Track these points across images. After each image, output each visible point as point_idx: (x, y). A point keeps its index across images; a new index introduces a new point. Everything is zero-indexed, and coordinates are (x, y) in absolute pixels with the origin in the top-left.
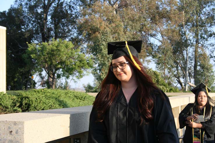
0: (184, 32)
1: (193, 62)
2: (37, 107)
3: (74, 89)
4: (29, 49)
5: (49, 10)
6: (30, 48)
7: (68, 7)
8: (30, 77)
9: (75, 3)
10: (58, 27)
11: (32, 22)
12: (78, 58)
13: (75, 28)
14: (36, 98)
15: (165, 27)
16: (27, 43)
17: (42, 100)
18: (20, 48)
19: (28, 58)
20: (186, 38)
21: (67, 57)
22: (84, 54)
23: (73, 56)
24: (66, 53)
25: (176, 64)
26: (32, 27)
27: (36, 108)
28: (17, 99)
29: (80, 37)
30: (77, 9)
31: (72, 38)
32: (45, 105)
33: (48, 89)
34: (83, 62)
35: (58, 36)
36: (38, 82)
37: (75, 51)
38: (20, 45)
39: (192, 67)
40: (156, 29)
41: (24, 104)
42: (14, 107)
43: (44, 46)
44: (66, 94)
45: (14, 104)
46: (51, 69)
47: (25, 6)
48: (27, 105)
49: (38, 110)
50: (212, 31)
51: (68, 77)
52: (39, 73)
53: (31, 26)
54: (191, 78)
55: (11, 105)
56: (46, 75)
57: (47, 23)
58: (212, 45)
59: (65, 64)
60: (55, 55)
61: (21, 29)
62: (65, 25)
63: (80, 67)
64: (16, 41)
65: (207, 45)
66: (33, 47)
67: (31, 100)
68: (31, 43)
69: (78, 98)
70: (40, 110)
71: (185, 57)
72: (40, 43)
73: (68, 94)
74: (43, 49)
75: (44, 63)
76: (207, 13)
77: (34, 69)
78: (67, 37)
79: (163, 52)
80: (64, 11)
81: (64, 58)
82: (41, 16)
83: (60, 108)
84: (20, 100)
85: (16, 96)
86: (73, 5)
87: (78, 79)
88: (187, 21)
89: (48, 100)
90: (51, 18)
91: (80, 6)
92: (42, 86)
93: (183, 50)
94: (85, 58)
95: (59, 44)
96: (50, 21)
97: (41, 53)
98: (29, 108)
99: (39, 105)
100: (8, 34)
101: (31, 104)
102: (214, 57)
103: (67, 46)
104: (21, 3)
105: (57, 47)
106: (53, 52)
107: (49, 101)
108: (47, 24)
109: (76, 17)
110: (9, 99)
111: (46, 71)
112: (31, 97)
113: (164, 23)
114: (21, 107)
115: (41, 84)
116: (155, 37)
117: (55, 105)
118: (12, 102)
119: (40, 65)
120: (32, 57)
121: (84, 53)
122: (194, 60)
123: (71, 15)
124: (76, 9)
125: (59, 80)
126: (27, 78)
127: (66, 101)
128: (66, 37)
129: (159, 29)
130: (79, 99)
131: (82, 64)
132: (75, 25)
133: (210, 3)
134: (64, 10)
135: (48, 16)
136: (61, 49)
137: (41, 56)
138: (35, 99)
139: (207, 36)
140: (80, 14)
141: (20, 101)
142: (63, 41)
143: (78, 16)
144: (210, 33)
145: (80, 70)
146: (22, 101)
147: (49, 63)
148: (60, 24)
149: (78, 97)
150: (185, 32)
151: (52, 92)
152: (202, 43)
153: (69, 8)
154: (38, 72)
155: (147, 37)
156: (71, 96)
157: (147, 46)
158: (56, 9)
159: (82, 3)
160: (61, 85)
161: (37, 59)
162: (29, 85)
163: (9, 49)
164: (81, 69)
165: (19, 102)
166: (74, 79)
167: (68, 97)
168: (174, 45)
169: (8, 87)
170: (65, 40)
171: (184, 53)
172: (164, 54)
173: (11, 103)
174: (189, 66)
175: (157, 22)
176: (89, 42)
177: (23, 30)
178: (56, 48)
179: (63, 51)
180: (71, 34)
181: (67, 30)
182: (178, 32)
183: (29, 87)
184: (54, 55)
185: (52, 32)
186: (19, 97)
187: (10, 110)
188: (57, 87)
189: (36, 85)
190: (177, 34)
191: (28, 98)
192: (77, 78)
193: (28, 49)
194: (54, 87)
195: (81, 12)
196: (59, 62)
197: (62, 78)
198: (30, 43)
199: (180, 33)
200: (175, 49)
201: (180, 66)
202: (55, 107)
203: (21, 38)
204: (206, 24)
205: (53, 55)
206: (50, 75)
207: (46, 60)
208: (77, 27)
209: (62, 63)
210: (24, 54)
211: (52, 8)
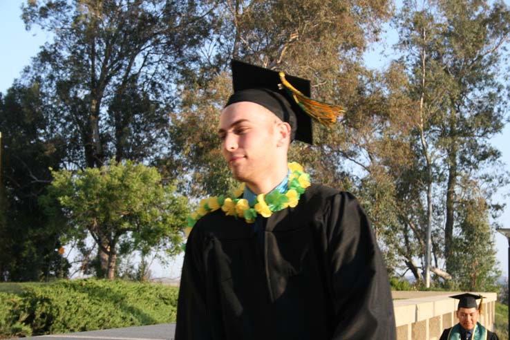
0: (421, 148)
1: (444, 217)
2: (70, 323)
3: (160, 281)
4: (56, 184)
5: (105, 92)
6: (58, 180)
7: (150, 86)
8: (56, 250)
9: (167, 77)
10: (124, 131)
11: (63, 120)
12: (171, 207)
13: (165, 135)
14: (68, 302)
15: (377, 135)
16: (51, 168)
17: (83, 305)
18: (34, 180)
19: (51, 206)
20: (428, 162)
21: (144, 204)
22: (185, 198)
23: (160, 202)
24: (143, 195)
25: (402, 224)
26: (62, 132)
27: (68, 326)
28: (22, 303)
29: (176, 157)
30: (170, 90)
31: (157, 159)
32: (88, 318)
33: (97, 280)
34: (183, 217)
35: (125, 154)
36: (75, 262)
37: (165, 190)
38: (34, 175)
39: (442, 231)
40: (356, 141)
41: (38, 316)
42: (14, 323)
43: (90, 176)
44: (139, 291)
45: (14, 314)
46: (107, 232)
47: (47, 83)
48: (46, 318)
49: (72, 331)
50: (487, 145)
51: (145, 252)
52: (78, 240)
53: (60, 130)
54: (437, 256)
55: (8, 318)
56: (94, 247)
57: (98, 122)
58: (487, 179)
59: (140, 221)
60: (116, 198)
61: (36, 135)
62: (142, 127)
63: (176, 228)
64: (25, 165)
65: (477, 178)
66: (64, 178)
67: (56, 306)
68: (60, 170)
69: (169, 302)
70: (76, 330)
71: (425, 206)
72: (81, 168)
73: (144, 291)
74: (88, 184)
75: (89, 216)
76: (476, 103)
77: (66, 232)
78: (146, 157)
79: (373, 195)
80: (138, 95)
81: (138, 208)
82: (84, 107)
83: (123, 326)
84: (29, 306)
85: (20, 296)
86: (160, 82)
87: (170, 257)
88: (429, 121)
89: (97, 307)
90: (109, 112)
91: (178, 82)
92: (85, 273)
93: (421, 190)
94: (187, 207)
95: (126, 173)
96: (105, 119)
97: (83, 193)
98: (51, 324)
99: (75, 319)
100: (6, 147)
101: (55, 315)
102: (492, 208)
103: (145, 179)
104: (39, 74)
105: (121, 180)
106: (111, 192)
107: (98, 310)
108: (99, 125)
109: (169, 109)
110: (3, 303)
111: (93, 235)
112: (55, 299)
113: (376, 127)
114: (31, 322)
115: (81, 268)
116: (353, 158)
117: (111, 320)
118: (11, 311)
119: (81, 221)
120: (62, 202)
121: (185, 195)
122: (446, 214)
123: (157, 104)
124: (168, 90)
125: (124, 257)
126: (48, 253)
127: (140, 308)
128: (144, 155)
129: (362, 141)
130: (171, 304)
131: (180, 221)
132: (165, 128)
133: (484, 81)
134: (138, 92)
135: (103, 106)
136: (133, 185)
137: (82, 200)
138: (66, 304)
139: (475, 157)
140: (177, 102)
141: (29, 309)
142: (134, 166)
143: (172, 106)
144: (483, 150)
145: (175, 235)
146: (35, 309)
147: (102, 217)
148: (130, 126)
149: (168, 299)
150: (423, 147)
151: (106, 288)
152: (463, 173)
153: (151, 88)
154: (76, 239)
155: (335, 157)
156: (152, 296)
157: (335, 180)
158: (120, 89)
159: (183, 77)
160: (130, 270)
161: (73, 207)
162: (52, 269)
163: (8, 183)
164: (177, 233)
165: (26, 310)
166: (160, 257)
167: (145, 299)
168: (398, 178)
169: (4, 274)
170: (140, 163)
171: (422, 198)
172: (375, 199)
173: (8, 312)
174: (433, 228)
175: (359, 124)
176: (198, 169)
177: (41, 138)
178: (120, 183)
179: (137, 190)
180: (155, 150)
181: (145, 140)
182: (408, 146)
183: (53, 273)
184: (114, 200)
185: (110, 144)
186: (27, 299)
187: (5, 331)
188: (121, 275)
189: (71, 270)
190: (405, 152)
191: (47, 300)
192: (167, 254)
193: (52, 182)
194: (112, 274)
195: (178, 98)
196: (125, 216)
197: (133, 253)
198: (56, 169)
199: (413, 149)
200: (401, 188)
201: (414, 227)
202: (113, 322)
203: (37, 158)
204: (473, 130)
205: (112, 198)
206: (103, 245)
207: (93, 210)
208: (170, 132)
209: (131, 217)
210: (43, 196)
211: (111, 87)
